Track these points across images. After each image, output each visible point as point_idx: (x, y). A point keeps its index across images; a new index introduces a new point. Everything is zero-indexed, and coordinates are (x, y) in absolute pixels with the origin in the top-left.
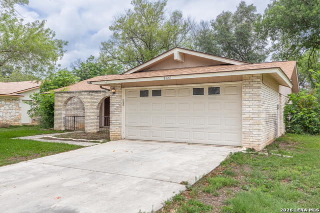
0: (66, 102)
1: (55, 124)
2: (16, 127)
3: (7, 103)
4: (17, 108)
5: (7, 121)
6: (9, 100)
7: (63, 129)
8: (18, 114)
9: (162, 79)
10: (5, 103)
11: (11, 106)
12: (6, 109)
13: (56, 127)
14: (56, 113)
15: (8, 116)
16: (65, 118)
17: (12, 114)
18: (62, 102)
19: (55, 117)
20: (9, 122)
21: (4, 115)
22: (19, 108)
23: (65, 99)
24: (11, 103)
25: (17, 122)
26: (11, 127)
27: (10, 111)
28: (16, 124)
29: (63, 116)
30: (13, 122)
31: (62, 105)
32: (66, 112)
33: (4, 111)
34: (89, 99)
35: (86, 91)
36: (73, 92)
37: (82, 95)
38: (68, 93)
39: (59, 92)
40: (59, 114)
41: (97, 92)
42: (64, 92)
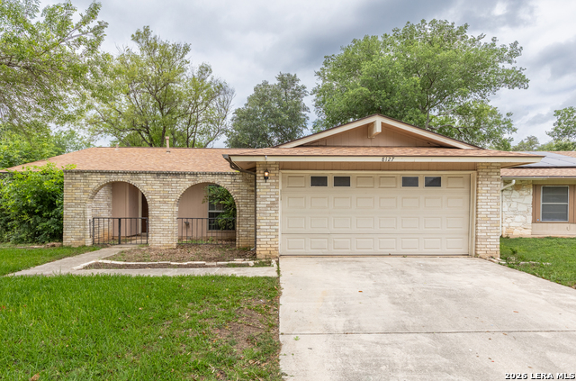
0: (96, 192)
1: (68, 233)
7: (89, 242)
9: (380, 160)
13: (69, 240)
14: (69, 212)
16: (92, 222)
23: (96, 186)
31: (85, 196)
34: (157, 187)
35: (150, 173)
36: (117, 173)
37: (140, 179)
38: (102, 173)
39: (78, 172)
40: (78, 214)
41: (177, 174)
42: (92, 172)
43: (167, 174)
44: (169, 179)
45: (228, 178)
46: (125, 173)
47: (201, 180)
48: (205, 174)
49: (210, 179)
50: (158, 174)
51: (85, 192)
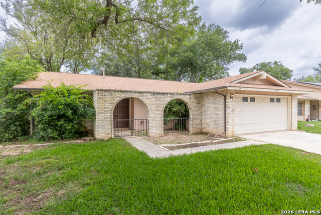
34: (153, 101)
35: (150, 92)
36: (131, 92)
37: (144, 96)
38: (122, 91)
39: (106, 91)
40: (107, 118)
41: (163, 94)
42: (115, 91)
43: (158, 93)
44: (159, 96)
45: (188, 96)
46: (136, 92)
47: (176, 97)
48: (177, 94)
49: (179, 97)
50: (154, 93)
51: (111, 103)
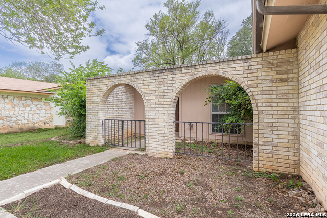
0: (107, 95)
1: (88, 133)
2: (46, 130)
3: (34, 103)
4: (48, 108)
5: (34, 123)
6: (36, 99)
7: (101, 142)
8: (49, 115)
10: (31, 103)
11: (39, 106)
12: (33, 109)
13: (89, 139)
14: (89, 114)
15: (35, 118)
16: (104, 123)
17: (41, 115)
18: (99, 96)
19: (88, 122)
20: (36, 125)
21: (30, 116)
22: (50, 108)
23: (105, 89)
24: (40, 103)
25: (48, 125)
26: (40, 130)
27: (38, 112)
28: (47, 126)
29: (102, 119)
30: (43, 125)
31: (98, 100)
32: (107, 113)
33: (30, 112)
35: (146, 72)
36: (120, 76)
38: (109, 77)
39: (94, 79)
40: (94, 116)
43: (162, 71)
44: (165, 75)
45: (238, 65)
46: (126, 75)
48: (205, 64)
49: (212, 70)
50: (154, 72)
